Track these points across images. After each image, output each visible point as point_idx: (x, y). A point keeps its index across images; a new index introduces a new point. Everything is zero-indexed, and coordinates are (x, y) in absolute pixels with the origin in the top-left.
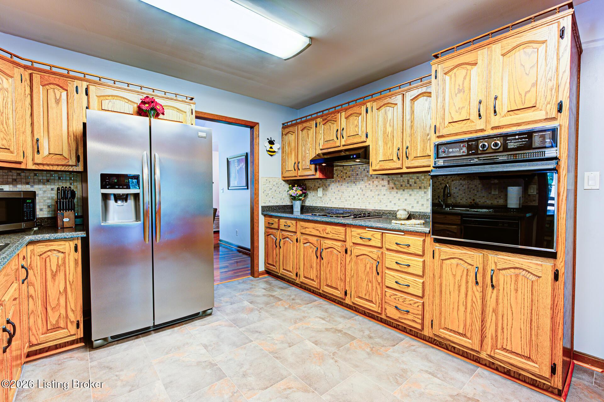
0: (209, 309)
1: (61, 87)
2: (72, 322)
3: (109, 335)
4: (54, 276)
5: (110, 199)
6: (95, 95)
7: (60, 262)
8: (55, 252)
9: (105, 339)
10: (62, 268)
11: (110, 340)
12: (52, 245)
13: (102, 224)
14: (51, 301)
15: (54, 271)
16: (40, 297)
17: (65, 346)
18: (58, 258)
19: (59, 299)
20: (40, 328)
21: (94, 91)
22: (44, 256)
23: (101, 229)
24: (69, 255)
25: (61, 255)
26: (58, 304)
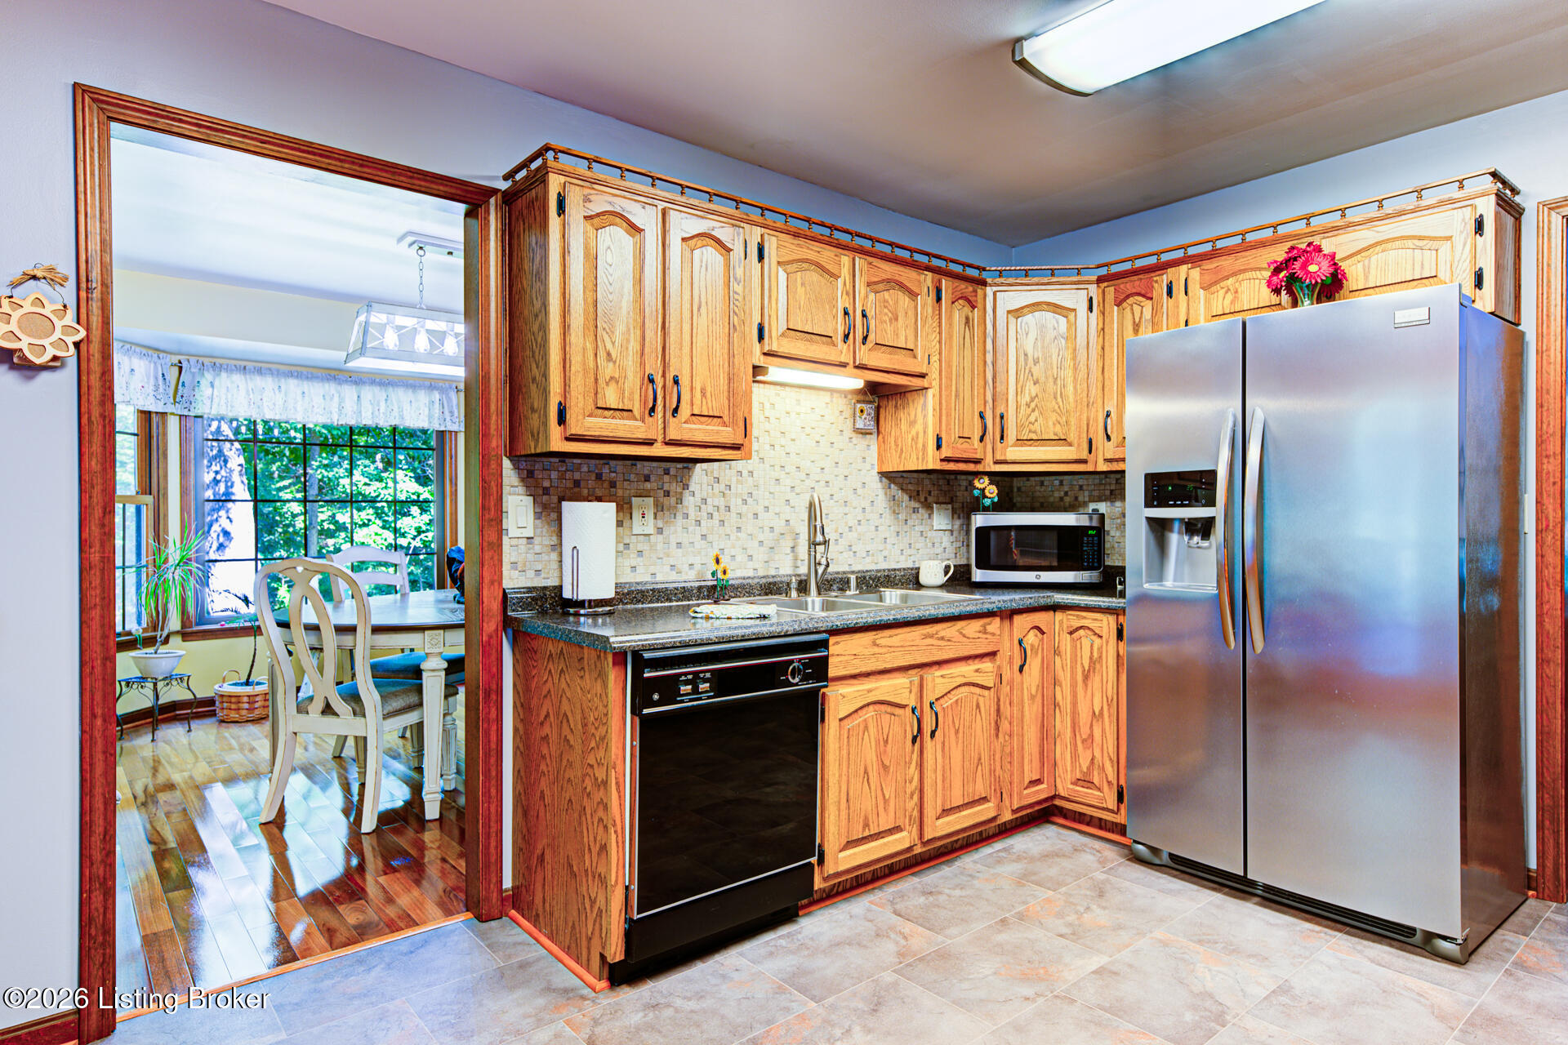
0: (1445, 938)
1: (1143, 296)
2: (1109, 783)
3: (1167, 848)
4: (1086, 678)
5: (1171, 530)
6: (1198, 286)
7: (1096, 655)
8: (1090, 633)
9: (1155, 851)
10: (1098, 666)
11: (1165, 859)
12: (1085, 618)
13: (1146, 586)
14: (1081, 724)
15: (1087, 668)
16: (1069, 711)
17: (1113, 832)
18: (1092, 646)
19: (1091, 726)
20: (1069, 769)
21: (1198, 278)
22: (1075, 635)
23: (1143, 599)
24: (1107, 642)
25: (1097, 641)
26: (1091, 736)
